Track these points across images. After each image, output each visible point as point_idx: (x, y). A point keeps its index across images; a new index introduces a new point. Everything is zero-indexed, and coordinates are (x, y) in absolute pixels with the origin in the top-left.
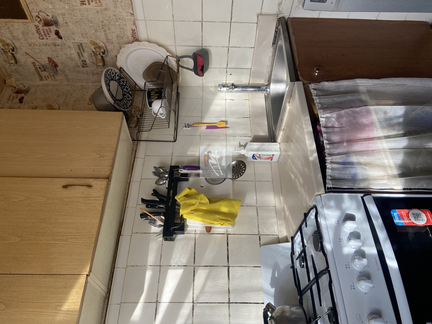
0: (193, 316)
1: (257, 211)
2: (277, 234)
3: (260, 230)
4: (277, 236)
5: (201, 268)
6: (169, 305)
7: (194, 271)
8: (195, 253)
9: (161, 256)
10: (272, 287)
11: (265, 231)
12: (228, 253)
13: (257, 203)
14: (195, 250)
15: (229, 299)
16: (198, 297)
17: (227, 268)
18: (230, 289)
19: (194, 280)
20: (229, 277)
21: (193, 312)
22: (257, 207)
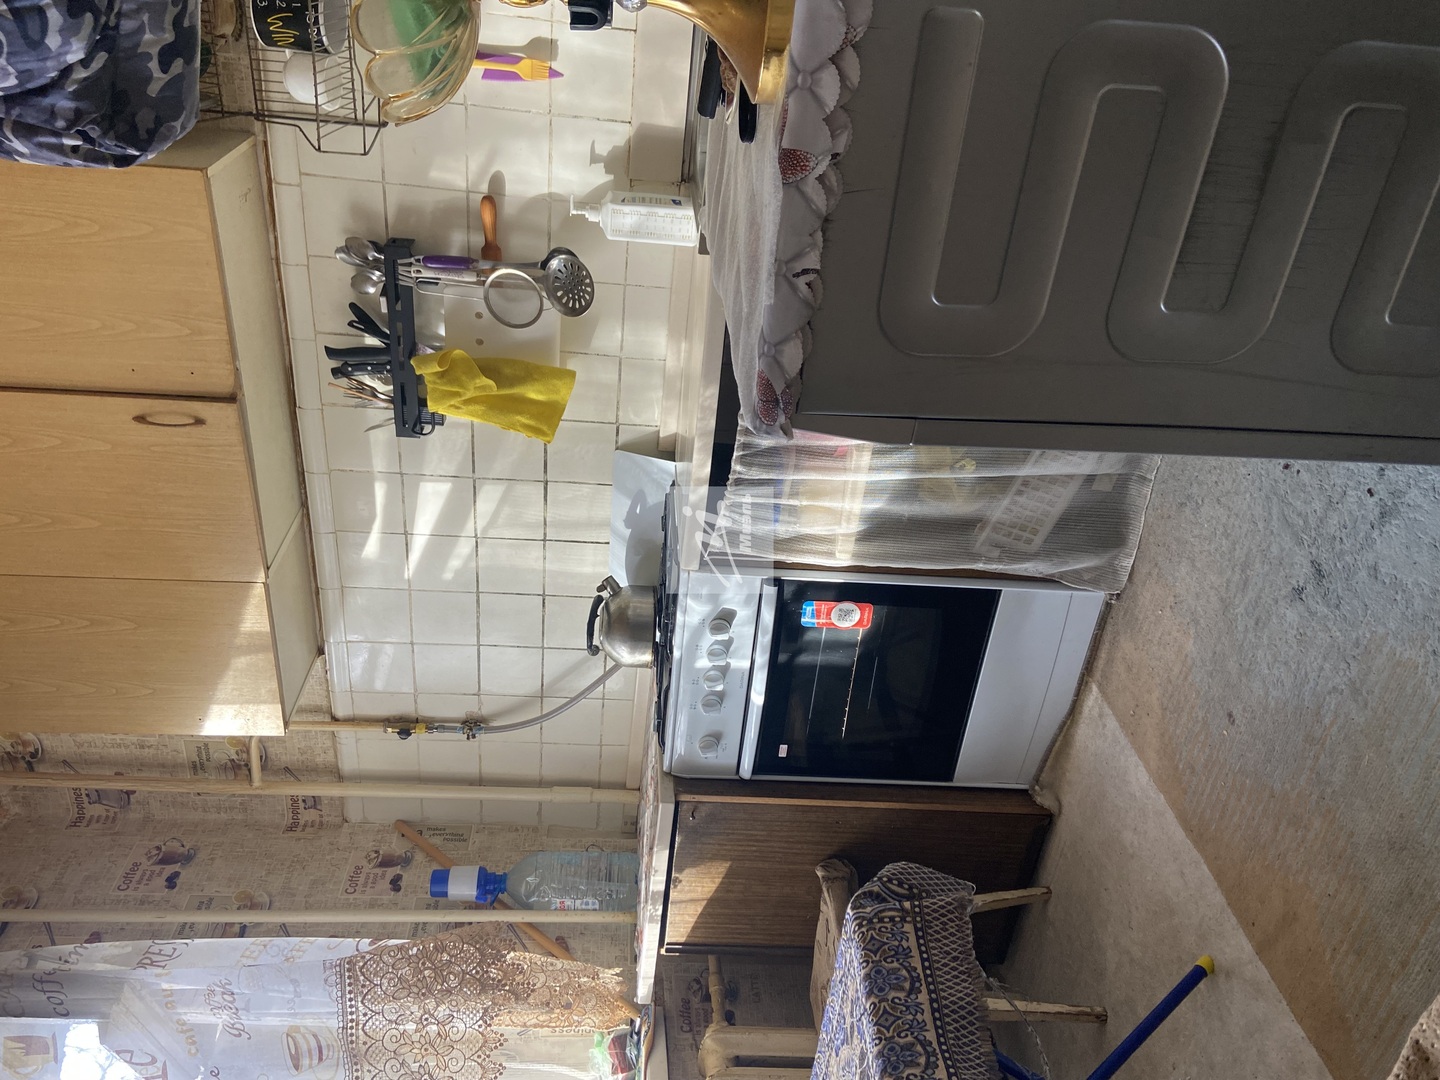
0: (477, 555)
1: (620, 370)
2: (658, 424)
3: (621, 413)
4: (657, 429)
5: (488, 481)
6: (429, 539)
7: (475, 487)
8: (473, 453)
9: (400, 456)
10: (627, 527)
11: (632, 417)
12: (546, 456)
13: (622, 349)
14: (473, 448)
15: (545, 534)
16: (485, 530)
17: (542, 485)
18: (548, 520)
19: (475, 502)
20: (546, 500)
21: (477, 551)
22: (621, 359)
